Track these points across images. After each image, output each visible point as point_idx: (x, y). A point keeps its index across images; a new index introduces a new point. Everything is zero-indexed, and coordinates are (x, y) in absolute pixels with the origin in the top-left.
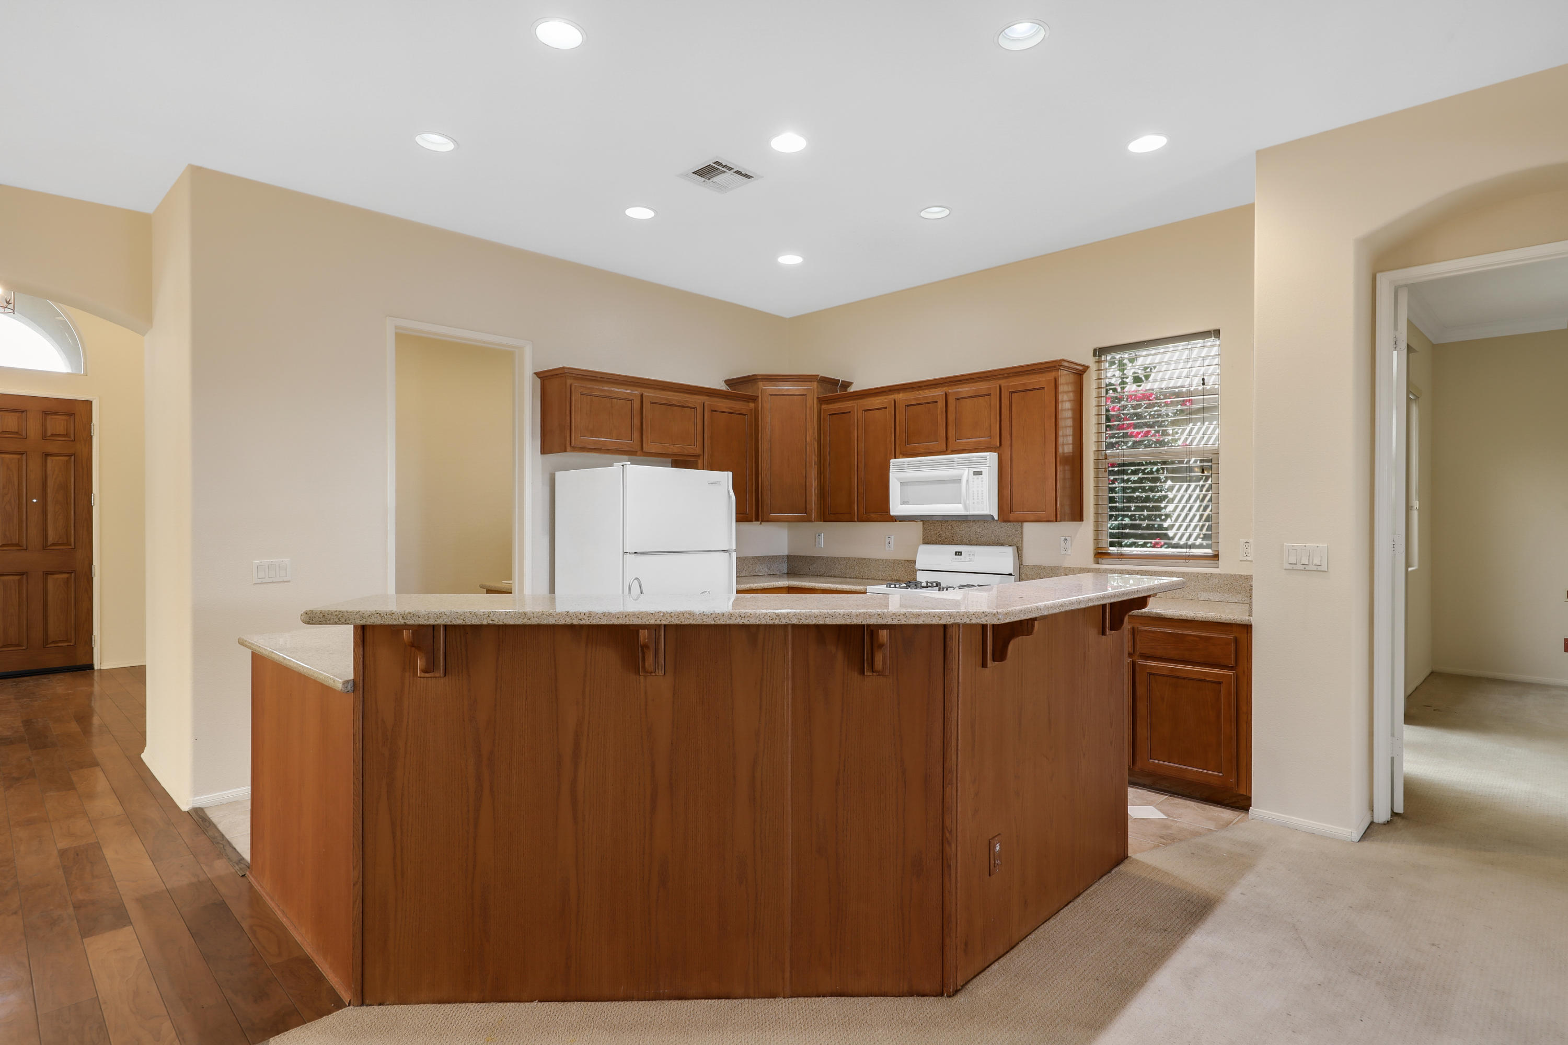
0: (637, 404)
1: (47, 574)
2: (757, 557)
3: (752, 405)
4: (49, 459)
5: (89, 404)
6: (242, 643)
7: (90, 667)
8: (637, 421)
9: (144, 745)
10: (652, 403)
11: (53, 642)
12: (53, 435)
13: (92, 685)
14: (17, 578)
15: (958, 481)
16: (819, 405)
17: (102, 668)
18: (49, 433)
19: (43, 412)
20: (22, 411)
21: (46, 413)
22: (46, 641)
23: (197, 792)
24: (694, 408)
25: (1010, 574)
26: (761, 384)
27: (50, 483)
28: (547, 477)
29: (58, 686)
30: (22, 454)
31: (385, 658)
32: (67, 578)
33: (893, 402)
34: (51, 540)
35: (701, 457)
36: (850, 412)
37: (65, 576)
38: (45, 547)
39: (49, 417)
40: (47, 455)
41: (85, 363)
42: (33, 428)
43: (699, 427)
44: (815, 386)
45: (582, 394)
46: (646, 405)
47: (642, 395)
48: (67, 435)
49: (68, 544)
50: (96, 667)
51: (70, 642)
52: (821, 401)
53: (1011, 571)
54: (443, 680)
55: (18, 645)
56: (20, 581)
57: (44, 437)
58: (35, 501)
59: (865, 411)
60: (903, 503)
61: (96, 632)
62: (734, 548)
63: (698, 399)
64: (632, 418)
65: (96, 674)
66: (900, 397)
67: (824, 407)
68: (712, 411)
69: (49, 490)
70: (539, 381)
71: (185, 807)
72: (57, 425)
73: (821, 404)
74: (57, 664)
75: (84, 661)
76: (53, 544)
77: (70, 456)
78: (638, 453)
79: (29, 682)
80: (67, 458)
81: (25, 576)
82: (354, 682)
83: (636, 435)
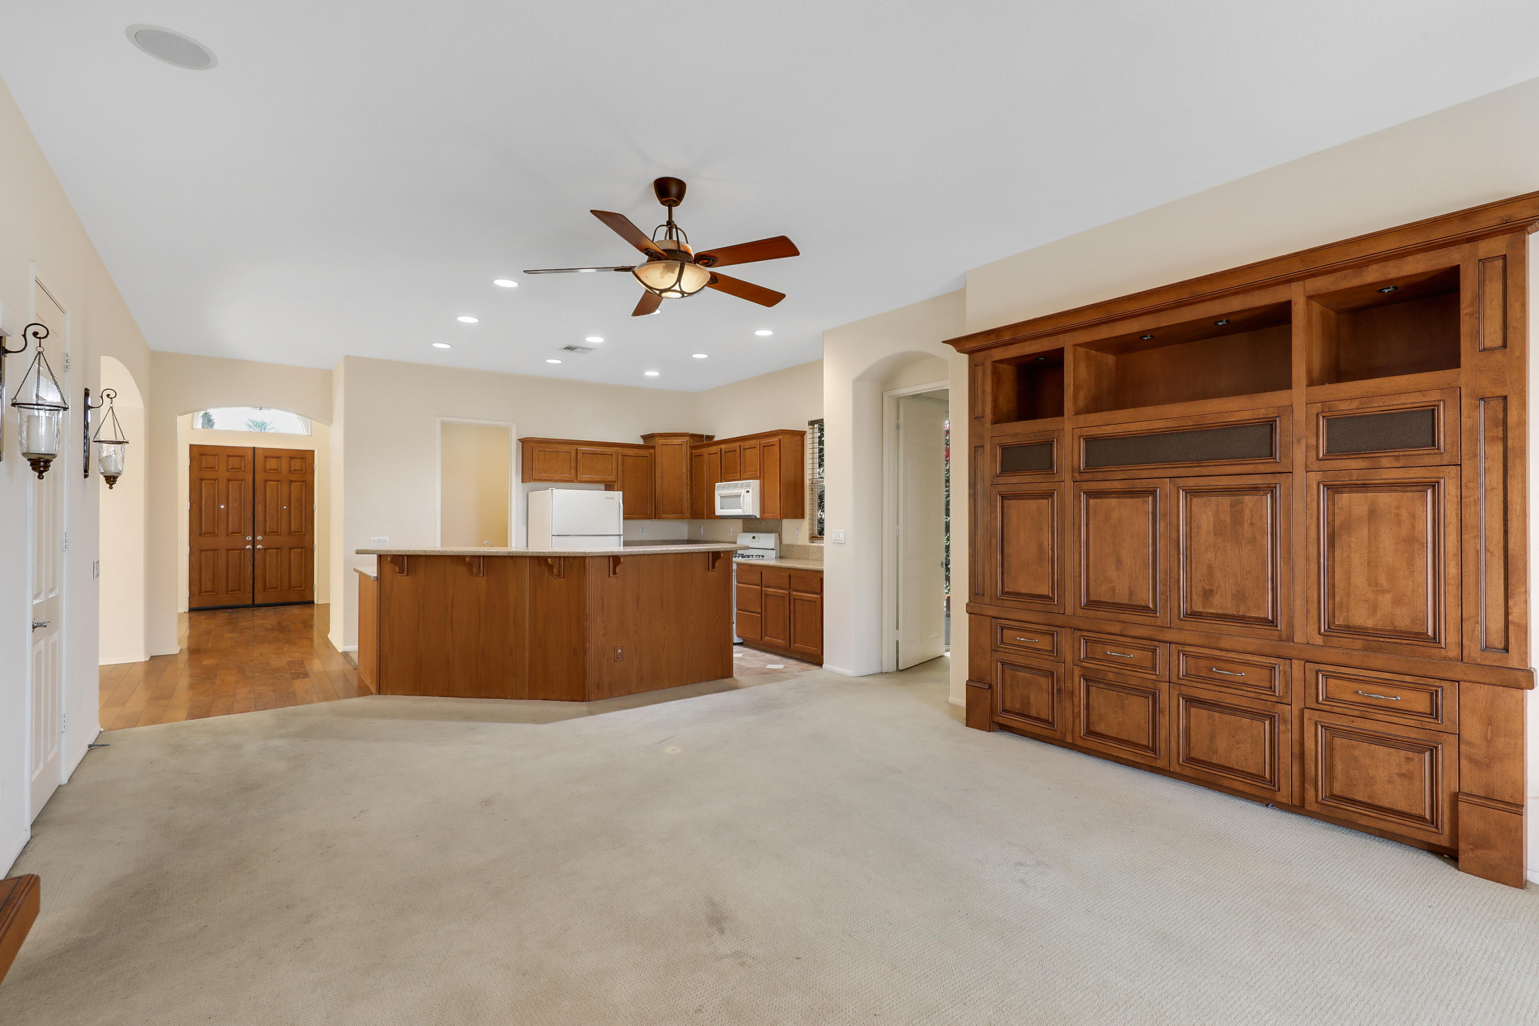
0: (573, 455)
1: (291, 548)
2: (664, 540)
3: (652, 451)
4: (292, 484)
5: (313, 451)
6: (355, 570)
7: (313, 602)
8: (573, 464)
9: (329, 631)
10: (583, 453)
11: (294, 587)
12: (294, 470)
13: (314, 610)
14: (276, 550)
15: (739, 496)
16: (690, 450)
17: (319, 603)
18: (292, 470)
19: (290, 457)
20: (279, 458)
21: (291, 458)
22: (290, 587)
23: (345, 645)
24: (611, 455)
25: (773, 549)
26: (657, 438)
27: (293, 497)
28: (525, 495)
29: (295, 610)
30: (278, 481)
31: (388, 567)
32: (301, 551)
33: (720, 450)
34: (293, 530)
35: (617, 482)
36: (702, 455)
37: (300, 550)
38: (290, 534)
39: (292, 460)
40: (291, 482)
41: (311, 430)
42: (284, 467)
43: (614, 466)
44: (688, 440)
45: (539, 451)
46: (580, 455)
47: (577, 449)
48: (301, 470)
49: (302, 532)
50: (315, 603)
51: (302, 587)
52: (692, 448)
53: (773, 548)
54: (407, 577)
55: (276, 588)
56: (277, 552)
57: (290, 472)
58: (285, 507)
59: (709, 454)
60: (722, 508)
61: (315, 582)
62: (622, 533)
63: (613, 449)
64: (571, 462)
65: (315, 606)
66: (723, 446)
67: (694, 451)
68: (623, 456)
69: (292, 501)
70: (521, 443)
71: (340, 651)
72: (296, 465)
73: (692, 450)
74: (295, 600)
75: (309, 599)
76: (294, 532)
77: (303, 482)
78: (575, 481)
79: (281, 608)
80: (301, 483)
81: (280, 550)
82: (377, 577)
83: (573, 471)
